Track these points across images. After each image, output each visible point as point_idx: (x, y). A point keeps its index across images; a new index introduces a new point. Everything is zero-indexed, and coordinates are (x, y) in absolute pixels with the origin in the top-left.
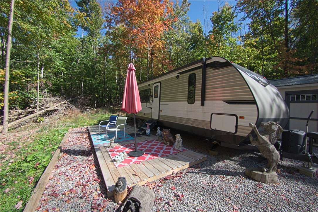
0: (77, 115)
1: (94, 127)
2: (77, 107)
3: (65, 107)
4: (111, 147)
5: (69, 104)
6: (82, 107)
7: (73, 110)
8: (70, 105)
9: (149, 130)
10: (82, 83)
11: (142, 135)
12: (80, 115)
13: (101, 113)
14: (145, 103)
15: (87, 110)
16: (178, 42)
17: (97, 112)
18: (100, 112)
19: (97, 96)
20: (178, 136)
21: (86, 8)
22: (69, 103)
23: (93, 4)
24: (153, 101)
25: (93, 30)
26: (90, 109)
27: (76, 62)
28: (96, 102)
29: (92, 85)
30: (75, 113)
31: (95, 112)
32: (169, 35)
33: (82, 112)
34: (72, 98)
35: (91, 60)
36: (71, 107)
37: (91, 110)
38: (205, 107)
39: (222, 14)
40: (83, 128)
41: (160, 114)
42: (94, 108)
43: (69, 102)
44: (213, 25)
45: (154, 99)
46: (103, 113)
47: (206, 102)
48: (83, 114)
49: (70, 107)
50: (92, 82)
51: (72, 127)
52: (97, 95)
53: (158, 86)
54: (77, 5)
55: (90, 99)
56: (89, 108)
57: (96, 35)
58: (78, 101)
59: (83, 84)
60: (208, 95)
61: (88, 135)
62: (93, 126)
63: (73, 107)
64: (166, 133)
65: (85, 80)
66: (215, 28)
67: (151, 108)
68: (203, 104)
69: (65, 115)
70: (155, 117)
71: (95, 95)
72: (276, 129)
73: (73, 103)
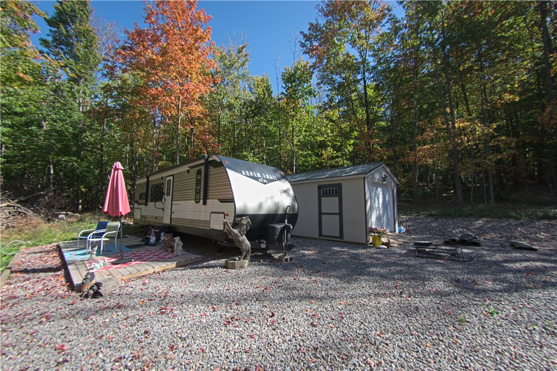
0: (35, 227)
1: (72, 243)
2: (36, 213)
3: (8, 214)
4: (91, 259)
5: (19, 207)
6: (49, 212)
7: (29, 217)
8: (21, 209)
9: (154, 238)
10: (51, 167)
11: (144, 245)
12: (45, 226)
13: (89, 221)
14: (154, 203)
15: (60, 216)
16: (230, 107)
17: (81, 220)
18: (87, 219)
19: (83, 189)
20: (177, 239)
21: (65, 33)
22: (19, 205)
23: (81, 27)
24: (165, 200)
25: (80, 71)
26: (66, 215)
27: (40, 126)
28: (81, 201)
29: (73, 170)
30: (31, 224)
31: (77, 220)
32: (218, 95)
33: (49, 220)
34: (25, 196)
35: (74, 125)
36: (24, 211)
37: (70, 216)
38: (207, 206)
39: (295, 72)
40: (49, 246)
41: (172, 217)
42: (75, 213)
43: (18, 203)
44: (284, 86)
45: (166, 197)
46: (93, 221)
47: (208, 201)
48: (49, 225)
49: (20, 213)
50: (73, 165)
51: (27, 246)
52: (85, 188)
53: (170, 180)
54: (46, 23)
55: (68, 197)
56: (64, 214)
57: (86, 80)
58: (41, 201)
59: (52, 169)
60: (210, 194)
61: (59, 253)
62: (69, 241)
63: (28, 212)
64: (167, 237)
65: (58, 161)
66: (288, 89)
67: (163, 210)
68: (205, 203)
69: (8, 227)
70: (167, 221)
71: (79, 188)
72: (245, 223)
73: (28, 205)
